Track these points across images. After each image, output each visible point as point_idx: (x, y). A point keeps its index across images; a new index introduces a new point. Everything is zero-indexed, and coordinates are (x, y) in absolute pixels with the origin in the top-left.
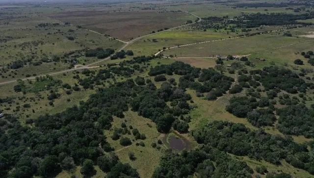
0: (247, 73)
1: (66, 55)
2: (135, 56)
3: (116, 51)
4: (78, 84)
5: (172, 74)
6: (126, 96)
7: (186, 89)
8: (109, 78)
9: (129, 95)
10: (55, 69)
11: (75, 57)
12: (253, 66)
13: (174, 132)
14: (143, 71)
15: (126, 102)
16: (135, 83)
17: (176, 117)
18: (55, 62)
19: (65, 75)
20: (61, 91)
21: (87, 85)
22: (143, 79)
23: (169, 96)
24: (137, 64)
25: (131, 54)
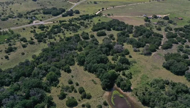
0: (171, 30)
1: (28, 13)
2: (81, 14)
3: (66, 10)
4: (34, 38)
5: (110, 30)
6: (73, 50)
7: (124, 44)
8: (60, 32)
9: (75, 49)
10: (17, 24)
11: (35, 14)
12: (175, 24)
13: (118, 90)
14: (87, 27)
15: (73, 57)
16: (81, 38)
17: (118, 73)
18: (18, 18)
19: (24, 29)
20: (18, 44)
21: (40, 39)
22: (87, 34)
23: (110, 50)
24: (82, 21)
25: (78, 12)
